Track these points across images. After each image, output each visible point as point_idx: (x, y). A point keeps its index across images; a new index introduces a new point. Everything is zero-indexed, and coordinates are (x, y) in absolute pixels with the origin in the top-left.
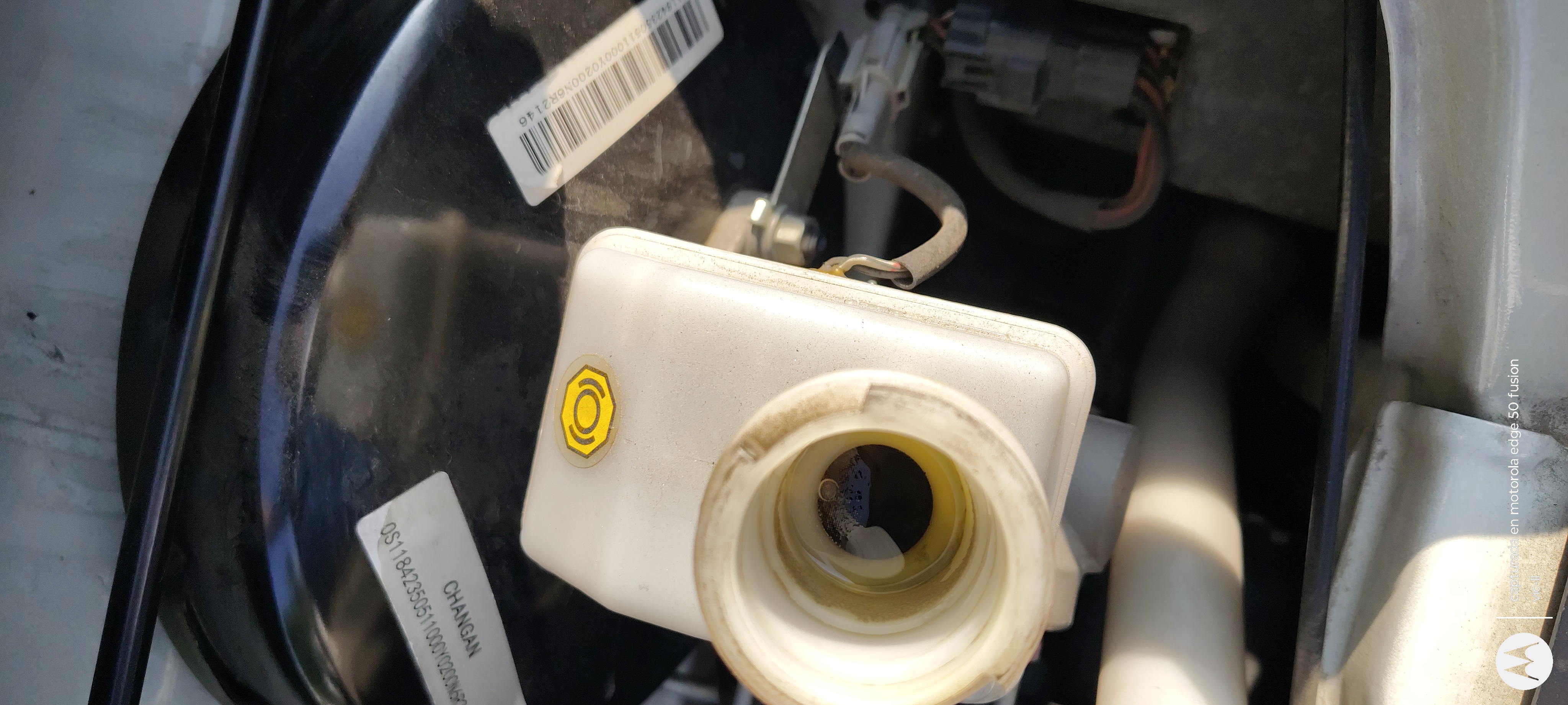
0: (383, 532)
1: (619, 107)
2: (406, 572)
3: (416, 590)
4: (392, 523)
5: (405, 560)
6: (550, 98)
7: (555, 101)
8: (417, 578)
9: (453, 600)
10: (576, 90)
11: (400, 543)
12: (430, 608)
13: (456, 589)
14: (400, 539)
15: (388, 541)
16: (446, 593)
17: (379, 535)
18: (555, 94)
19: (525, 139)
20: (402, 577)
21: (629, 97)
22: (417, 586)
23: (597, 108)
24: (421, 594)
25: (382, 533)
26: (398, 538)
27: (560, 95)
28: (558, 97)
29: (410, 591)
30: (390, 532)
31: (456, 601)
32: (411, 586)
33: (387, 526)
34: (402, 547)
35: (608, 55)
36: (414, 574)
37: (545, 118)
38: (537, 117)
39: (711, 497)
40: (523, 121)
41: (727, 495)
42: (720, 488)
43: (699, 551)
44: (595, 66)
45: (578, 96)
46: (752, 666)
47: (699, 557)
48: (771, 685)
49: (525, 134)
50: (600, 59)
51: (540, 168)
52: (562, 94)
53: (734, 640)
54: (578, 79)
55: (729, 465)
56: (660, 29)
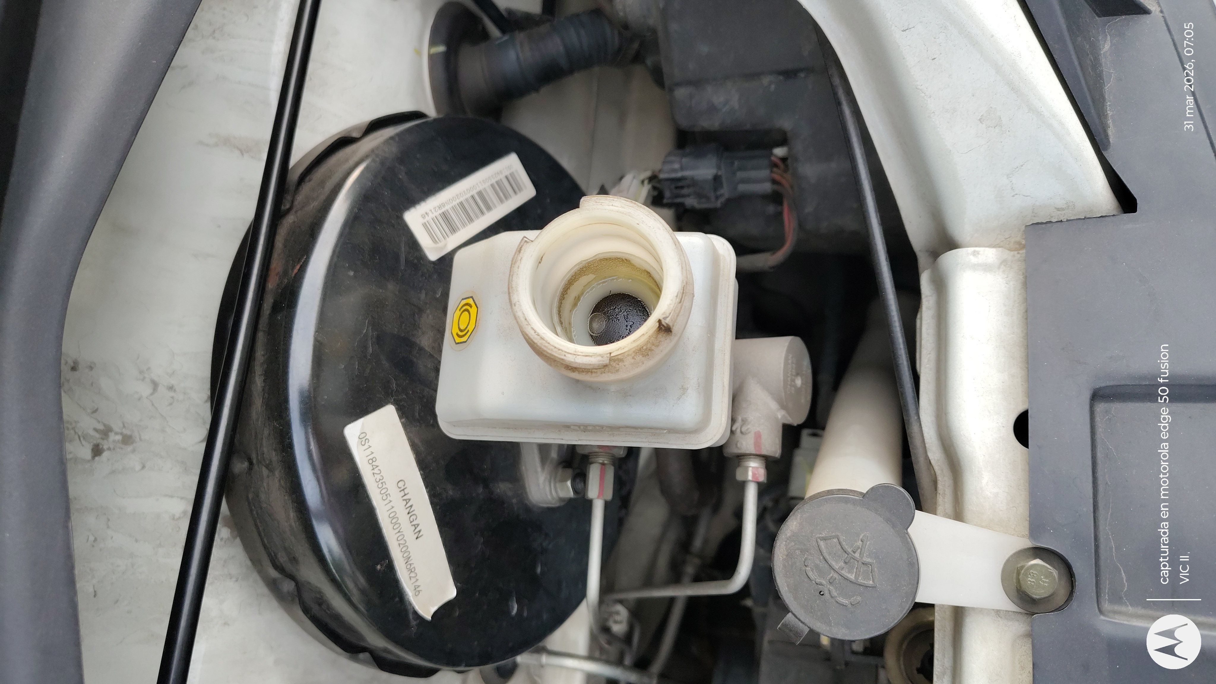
0: (360, 437)
1: (477, 217)
2: (374, 467)
3: (381, 481)
4: (364, 433)
5: (373, 458)
6: (438, 206)
7: (440, 209)
8: (381, 472)
9: (402, 493)
10: (452, 205)
11: (369, 447)
12: (390, 496)
13: (404, 486)
14: (369, 444)
15: (363, 443)
16: (399, 488)
17: (357, 439)
18: (440, 205)
19: (425, 225)
20: (372, 470)
21: (482, 213)
22: (381, 478)
23: (464, 215)
24: (384, 484)
25: (359, 438)
26: (368, 442)
27: (443, 206)
28: (442, 207)
29: (377, 480)
30: (363, 438)
31: (405, 495)
32: (378, 477)
33: (362, 433)
34: (370, 450)
35: (468, 190)
36: (379, 470)
37: (436, 217)
38: (431, 215)
39: (513, 263)
40: (423, 216)
41: (521, 260)
42: (517, 257)
43: (510, 288)
44: (461, 194)
45: (453, 208)
46: (543, 339)
47: (511, 291)
48: (553, 346)
49: (425, 223)
50: (464, 191)
51: (435, 241)
52: (444, 206)
53: (532, 328)
54: (452, 199)
55: (520, 246)
56: (497, 182)
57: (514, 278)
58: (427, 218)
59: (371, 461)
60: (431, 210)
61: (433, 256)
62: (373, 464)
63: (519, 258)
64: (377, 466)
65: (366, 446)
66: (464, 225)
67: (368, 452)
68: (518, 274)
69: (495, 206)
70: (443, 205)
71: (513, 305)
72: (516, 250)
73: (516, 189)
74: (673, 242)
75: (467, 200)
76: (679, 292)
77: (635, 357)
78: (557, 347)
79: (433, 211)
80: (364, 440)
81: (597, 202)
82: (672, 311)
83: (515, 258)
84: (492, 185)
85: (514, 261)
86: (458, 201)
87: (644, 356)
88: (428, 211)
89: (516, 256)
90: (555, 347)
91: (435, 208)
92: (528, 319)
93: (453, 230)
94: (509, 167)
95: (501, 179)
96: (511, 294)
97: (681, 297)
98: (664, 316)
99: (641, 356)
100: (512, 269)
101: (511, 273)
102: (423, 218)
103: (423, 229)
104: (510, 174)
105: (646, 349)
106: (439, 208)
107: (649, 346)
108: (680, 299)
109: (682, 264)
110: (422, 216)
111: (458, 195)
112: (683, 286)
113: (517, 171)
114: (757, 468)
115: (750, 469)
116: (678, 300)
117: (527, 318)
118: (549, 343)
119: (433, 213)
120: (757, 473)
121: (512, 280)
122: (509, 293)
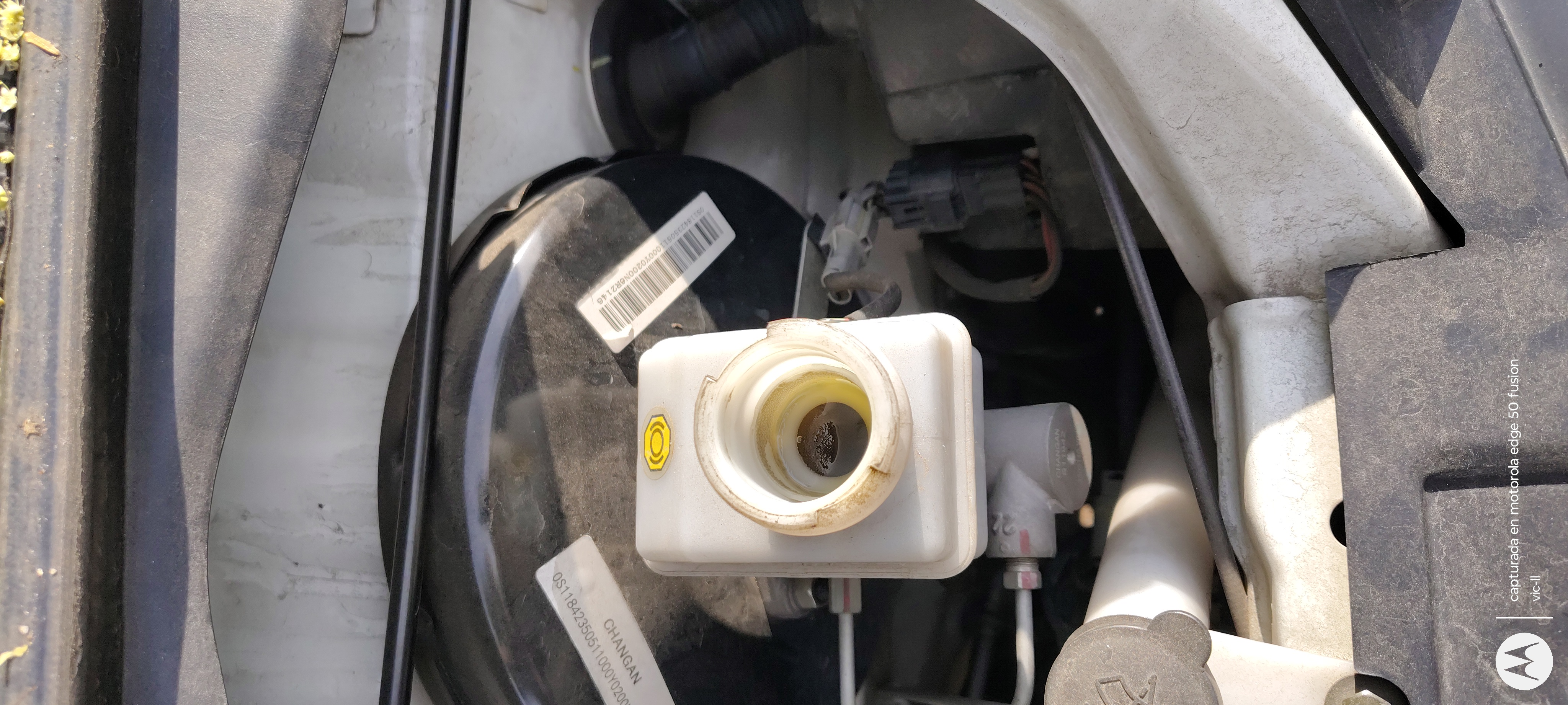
0: (555, 579)
1: (666, 287)
2: (575, 610)
3: (585, 625)
4: (560, 572)
5: (573, 600)
6: (616, 284)
7: (619, 286)
8: (584, 614)
10: (632, 278)
11: (567, 588)
12: (597, 640)
14: (566, 585)
15: (559, 585)
17: (552, 582)
18: (618, 282)
19: (603, 311)
20: (573, 614)
21: (671, 279)
24: (589, 626)
25: (553, 580)
26: (565, 583)
28: (621, 284)
29: (580, 624)
30: (559, 579)
32: (582, 620)
34: (569, 591)
35: (651, 255)
36: (581, 612)
37: (615, 298)
38: (609, 298)
40: (599, 300)
41: (705, 405)
42: (700, 401)
43: (697, 439)
44: (643, 262)
45: (635, 282)
49: (603, 308)
50: (646, 257)
51: (616, 328)
52: (623, 282)
54: (634, 271)
55: (704, 387)
56: (686, 236)
57: (700, 427)
58: (605, 302)
59: (570, 605)
60: (608, 291)
61: (615, 345)
62: (574, 607)
63: (703, 403)
64: (579, 609)
65: (563, 588)
66: (651, 301)
67: (566, 594)
68: (704, 420)
69: (687, 267)
71: (703, 459)
72: (699, 392)
73: (710, 237)
75: (650, 267)
77: (850, 506)
79: (611, 291)
80: (559, 581)
82: (885, 455)
84: (680, 241)
86: (640, 272)
87: (860, 503)
88: (605, 293)
91: (613, 287)
92: (720, 476)
93: (638, 309)
94: (699, 212)
95: (690, 231)
96: (699, 450)
98: (876, 462)
99: (856, 505)
102: (599, 302)
103: (601, 316)
104: (701, 220)
105: (861, 495)
107: (864, 491)
108: (895, 439)
109: (890, 397)
111: (639, 264)
113: (708, 214)
114: (1028, 573)
115: (1020, 575)
116: (891, 442)
117: (718, 474)
119: (611, 294)
120: (1028, 579)
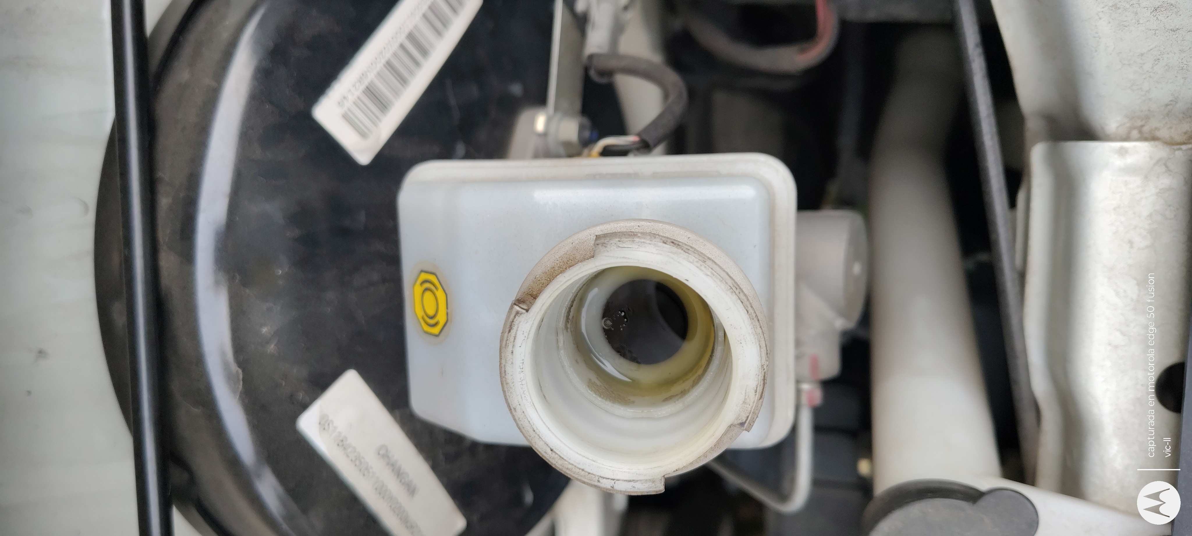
0: (320, 424)
2: (346, 447)
3: (357, 458)
4: (325, 416)
5: (342, 439)
6: (358, 82)
7: (362, 82)
8: (355, 449)
9: (387, 459)
10: (375, 70)
11: (336, 428)
13: (386, 451)
15: (326, 428)
16: (381, 456)
17: (317, 427)
18: (359, 76)
19: (346, 117)
20: (344, 451)
21: (418, 65)
22: (357, 455)
23: (395, 79)
24: (362, 459)
26: (333, 424)
28: (363, 79)
29: (353, 460)
30: (325, 421)
31: (390, 459)
32: (352, 455)
33: (322, 419)
34: (337, 431)
35: (394, 39)
37: (359, 98)
38: (351, 98)
39: (504, 345)
41: (514, 341)
42: (508, 337)
43: (505, 385)
44: (385, 48)
45: (379, 75)
46: (563, 458)
47: (506, 389)
48: (580, 469)
49: (346, 113)
51: (363, 135)
52: (366, 76)
53: (545, 443)
54: (375, 61)
55: (511, 320)
57: (509, 369)
58: (348, 104)
59: (341, 444)
60: (349, 90)
61: (364, 157)
62: (344, 445)
63: (512, 339)
64: (349, 445)
65: (331, 429)
66: (397, 93)
67: (335, 434)
68: (512, 363)
69: (433, 47)
70: (364, 75)
71: (513, 409)
72: (505, 324)
74: (744, 309)
75: (395, 54)
76: (759, 385)
78: (586, 470)
79: (352, 89)
81: (619, 247)
83: (505, 339)
84: (425, 16)
85: (504, 343)
86: (383, 61)
88: (346, 93)
89: (506, 334)
90: (583, 470)
91: (354, 86)
93: (384, 106)
96: (507, 394)
97: (761, 392)
100: (503, 355)
101: (503, 361)
102: (341, 105)
103: (344, 123)
106: (360, 80)
108: (760, 394)
109: (759, 341)
110: (339, 103)
111: (381, 50)
112: (763, 373)
114: (812, 390)
115: (805, 393)
116: (758, 396)
118: (572, 464)
119: (352, 94)
120: (811, 396)
121: (505, 371)
122: (504, 391)
